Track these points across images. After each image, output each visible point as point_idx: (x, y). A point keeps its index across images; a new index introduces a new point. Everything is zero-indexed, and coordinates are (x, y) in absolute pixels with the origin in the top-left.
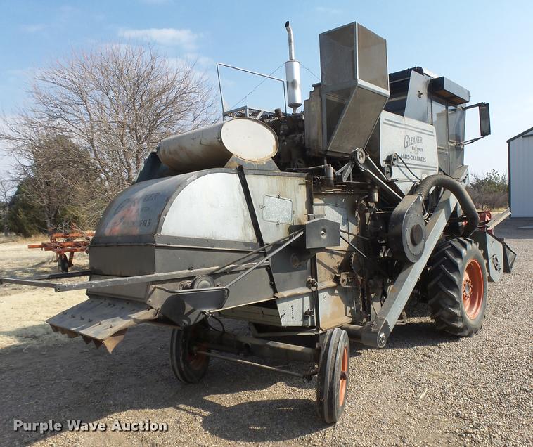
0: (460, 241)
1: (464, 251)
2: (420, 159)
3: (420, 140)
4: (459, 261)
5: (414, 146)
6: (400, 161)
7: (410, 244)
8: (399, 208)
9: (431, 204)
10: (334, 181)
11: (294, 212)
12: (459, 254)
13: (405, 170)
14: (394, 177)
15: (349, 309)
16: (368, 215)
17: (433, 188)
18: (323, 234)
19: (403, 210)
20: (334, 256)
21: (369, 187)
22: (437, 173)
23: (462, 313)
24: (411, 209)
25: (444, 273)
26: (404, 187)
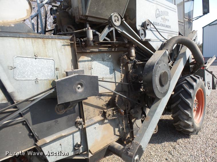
0: (192, 78)
1: (194, 84)
2: (167, 26)
3: (167, 14)
4: (191, 91)
5: (163, 17)
6: (152, 26)
7: (159, 87)
8: (151, 60)
9: (174, 56)
10: (94, 41)
11: (57, 69)
12: (192, 87)
13: (156, 33)
14: (147, 38)
15: (117, 129)
16: (130, 65)
17: (176, 45)
18: (79, 88)
19: (153, 61)
20: (102, 97)
21: (127, 45)
22: (178, 35)
23: (193, 123)
24: (160, 60)
25: (182, 99)
26: (156, 44)
